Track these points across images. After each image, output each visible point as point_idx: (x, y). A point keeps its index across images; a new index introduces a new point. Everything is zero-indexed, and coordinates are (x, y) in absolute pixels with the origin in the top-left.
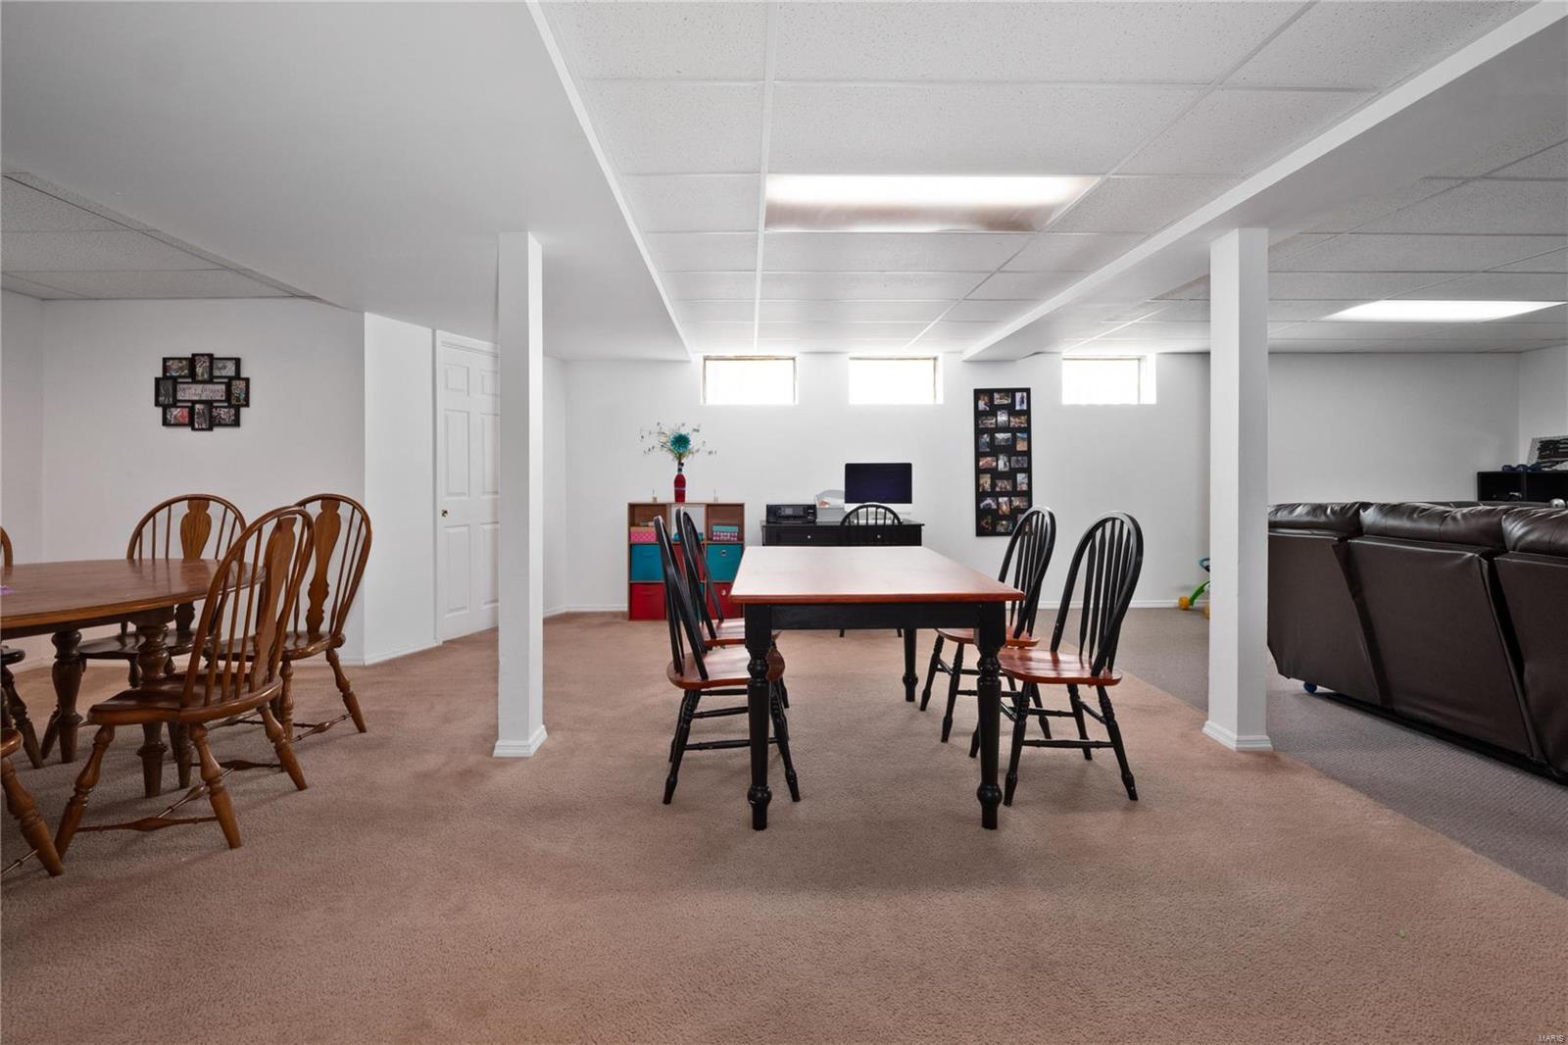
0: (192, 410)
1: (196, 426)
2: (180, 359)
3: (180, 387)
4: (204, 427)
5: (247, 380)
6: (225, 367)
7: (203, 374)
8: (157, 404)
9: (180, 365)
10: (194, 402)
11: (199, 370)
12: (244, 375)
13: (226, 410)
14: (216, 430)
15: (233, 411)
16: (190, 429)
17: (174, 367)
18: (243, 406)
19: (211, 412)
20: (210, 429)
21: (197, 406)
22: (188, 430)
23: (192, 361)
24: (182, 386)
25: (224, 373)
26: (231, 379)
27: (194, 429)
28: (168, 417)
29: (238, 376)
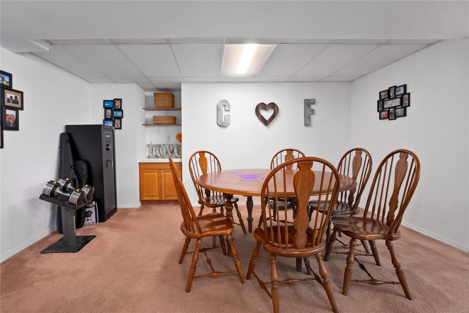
0: (389, 111)
1: (390, 118)
2: (384, 91)
3: (385, 102)
4: (393, 118)
5: (409, 94)
6: (400, 90)
7: (392, 96)
8: (378, 111)
9: (385, 93)
10: (390, 108)
11: (391, 94)
12: (408, 92)
13: (400, 109)
14: (397, 119)
15: (403, 109)
16: (388, 119)
17: (383, 95)
18: (407, 106)
19: (395, 111)
20: (395, 119)
21: (391, 110)
22: (388, 120)
23: (389, 91)
24: (386, 102)
25: (400, 93)
26: (402, 95)
27: (390, 120)
28: (381, 116)
29: (405, 93)
